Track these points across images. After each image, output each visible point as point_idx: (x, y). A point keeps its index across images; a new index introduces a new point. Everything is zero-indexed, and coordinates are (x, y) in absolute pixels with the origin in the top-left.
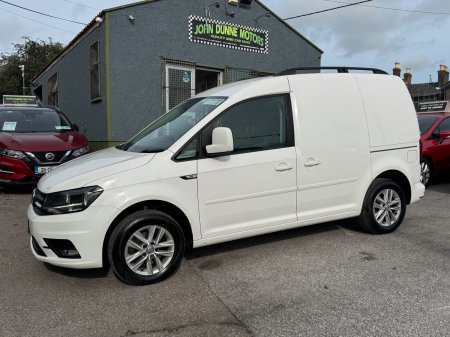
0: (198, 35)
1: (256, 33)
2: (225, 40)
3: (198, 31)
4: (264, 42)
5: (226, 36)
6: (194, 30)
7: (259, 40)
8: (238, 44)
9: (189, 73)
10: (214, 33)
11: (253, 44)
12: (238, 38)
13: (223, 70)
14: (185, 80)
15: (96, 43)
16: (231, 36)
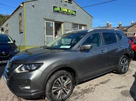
0: (55, 11)
1: (73, 11)
2: (64, 13)
3: (55, 10)
4: (76, 14)
5: (64, 11)
6: (54, 9)
7: (74, 13)
8: (68, 14)
9: (52, 23)
10: (60, 11)
11: (72, 14)
12: (68, 12)
13: (63, 23)
14: (51, 26)
15: (21, 13)
16: (65, 12)
